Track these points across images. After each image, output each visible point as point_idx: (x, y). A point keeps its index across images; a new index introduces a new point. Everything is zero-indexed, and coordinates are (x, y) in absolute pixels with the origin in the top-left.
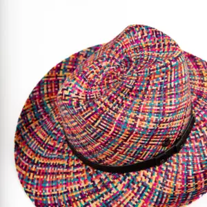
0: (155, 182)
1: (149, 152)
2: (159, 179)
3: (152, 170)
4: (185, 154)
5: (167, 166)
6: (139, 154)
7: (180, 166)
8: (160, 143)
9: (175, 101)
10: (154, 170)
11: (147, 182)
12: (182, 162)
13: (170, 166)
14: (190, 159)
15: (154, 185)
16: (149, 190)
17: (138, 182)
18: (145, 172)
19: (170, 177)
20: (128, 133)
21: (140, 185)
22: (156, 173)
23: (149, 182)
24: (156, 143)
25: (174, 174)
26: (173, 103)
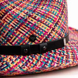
0: (16, 64)
1: (17, 39)
2: (20, 64)
3: (17, 57)
4: (47, 58)
5: (29, 58)
6: (9, 36)
7: (39, 62)
8: (27, 35)
9: (46, 8)
10: (19, 58)
11: (10, 63)
12: (42, 61)
13: (32, 59)
14: (49, 62)
15: (15, 66)
16: (9, 68)
17: (4, 62)
18: (12, 57)
19: (28, 65)
20: (4, 11)
21: (4, 63)
22: (19, 60)
23: (12, 63)
24: (25, 33)
25: (32, 65)
26: (44, 9)
